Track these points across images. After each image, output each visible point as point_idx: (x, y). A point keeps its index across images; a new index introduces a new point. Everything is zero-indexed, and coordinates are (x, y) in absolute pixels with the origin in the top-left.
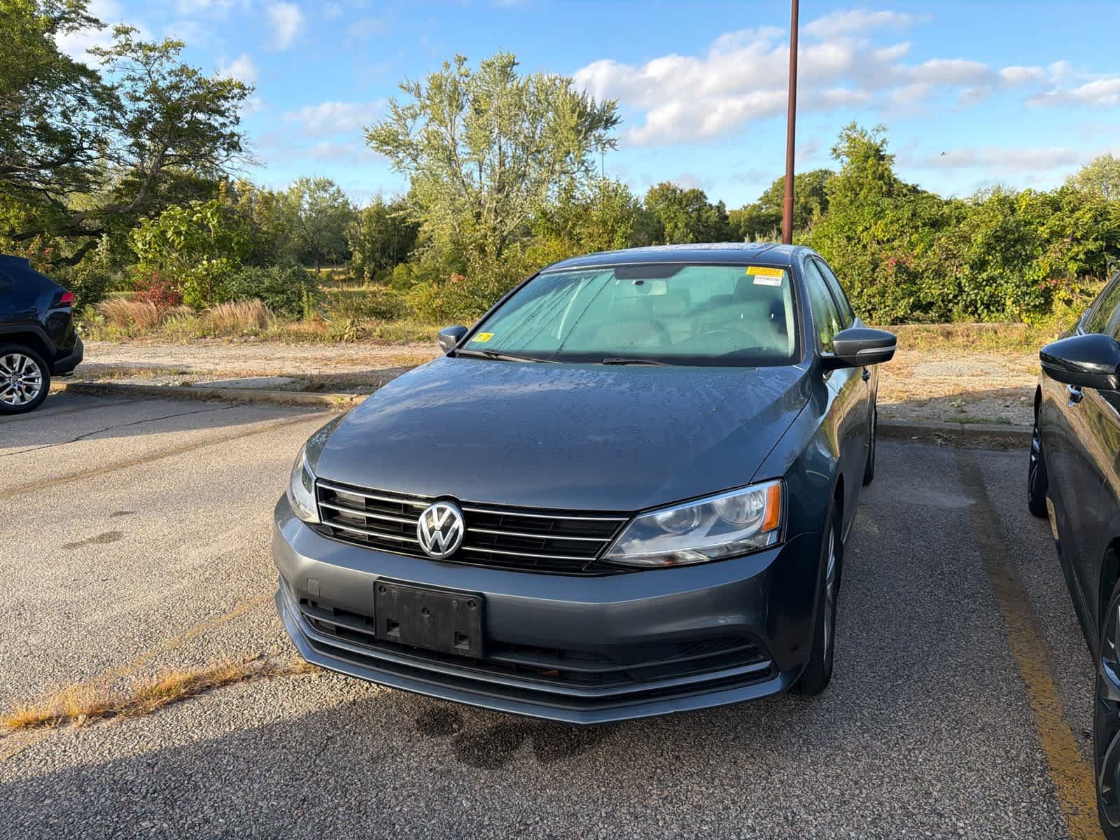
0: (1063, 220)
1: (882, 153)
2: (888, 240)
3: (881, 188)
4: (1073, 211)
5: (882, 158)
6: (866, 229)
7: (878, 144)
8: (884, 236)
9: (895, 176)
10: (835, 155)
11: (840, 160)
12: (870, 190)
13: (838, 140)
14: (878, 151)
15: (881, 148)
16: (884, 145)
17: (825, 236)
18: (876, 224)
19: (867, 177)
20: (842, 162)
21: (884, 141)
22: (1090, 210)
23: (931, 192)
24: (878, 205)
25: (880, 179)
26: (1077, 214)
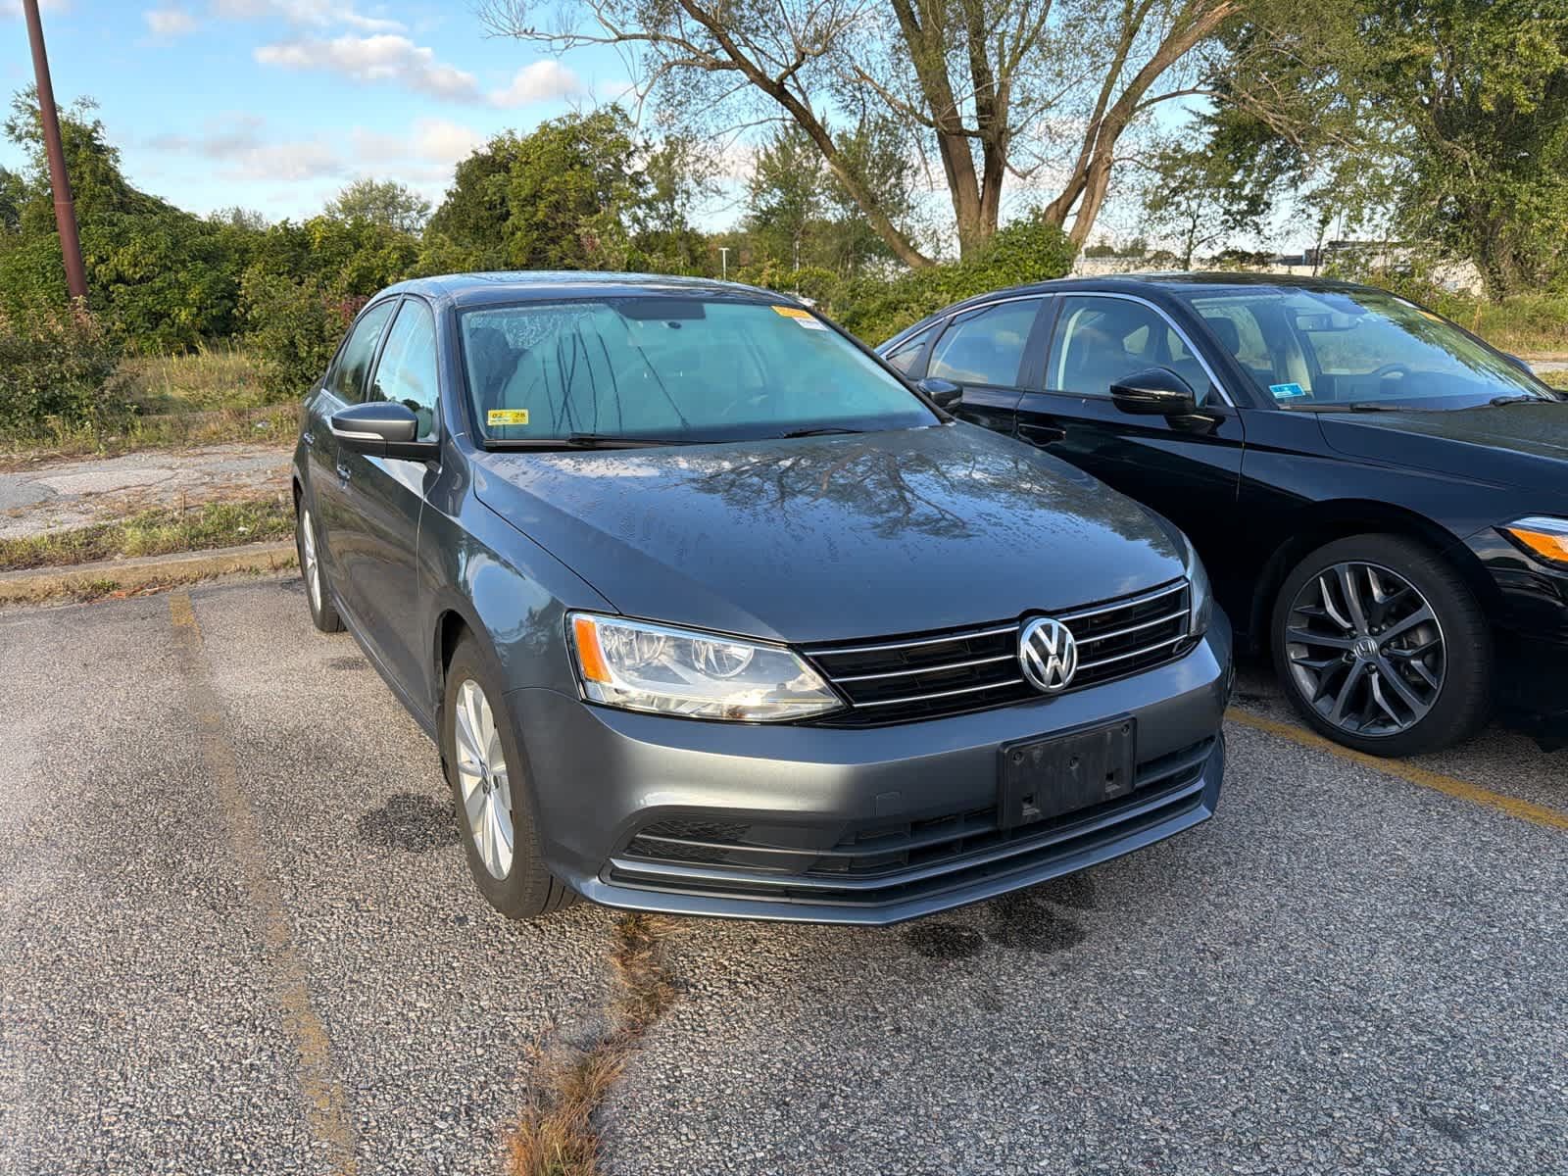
0: (368, 260)
1: (98, 142)
2: (141, 280)
3: (109, 196)
4: (375, 249)
5: (100, 149)
6: (102, 260)
7: (90, 128)
8: (135, 273)
9: (127, 182)
10: (12, 137)
11: (23, 146)
12: (93, 197)
13: (14, 112)
14: (90, 137)
15: (95, 135)
16: (99, 130)
17: (29, 268)
18: (116, 253)
19: (82, 179)
20: (28, 148)
21: (97, 123)
22: (395, 248)
23: (184, 210)
24: (112, 224)
25: (103, 183)
26: (382, 253)
